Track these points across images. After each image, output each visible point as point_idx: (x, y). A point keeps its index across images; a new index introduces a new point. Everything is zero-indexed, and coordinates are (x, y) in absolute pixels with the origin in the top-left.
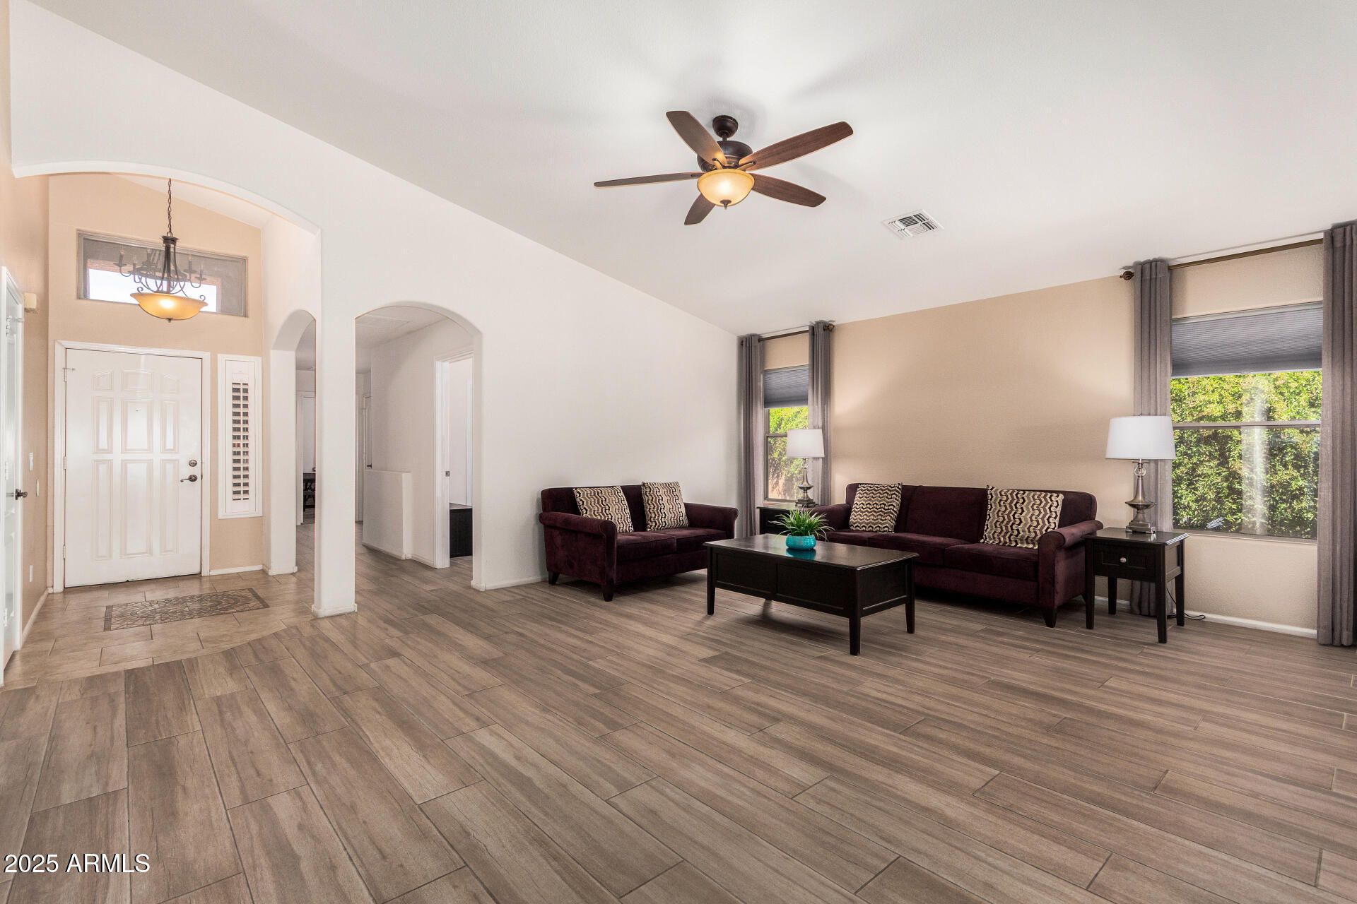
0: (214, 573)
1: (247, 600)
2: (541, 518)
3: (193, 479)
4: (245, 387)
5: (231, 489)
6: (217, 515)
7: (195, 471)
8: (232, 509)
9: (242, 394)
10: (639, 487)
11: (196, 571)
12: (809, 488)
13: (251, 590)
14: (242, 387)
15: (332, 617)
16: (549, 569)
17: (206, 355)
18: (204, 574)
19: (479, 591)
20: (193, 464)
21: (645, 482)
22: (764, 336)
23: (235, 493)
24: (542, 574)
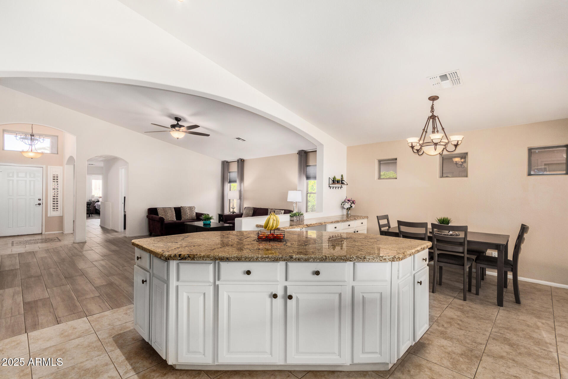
0: (46, 233)
1: (55, 239)
2: (147, 217)
3: (39, 204)
4: (57, 176)
5: (52, 207)
6: (47, 216)
7: (40, 202)
8: (52, 213)
9: (56, 178)
10: (180, 207)
11: (40, 232)
12: (234, 208)
13: (57, 238)
14: (56, 176)
15: (78, 243)
16: (149, 231)
17: (44, 166)
18: (43, 233)
19: (126, 237)
20: (40, 200)
21: (182, 206)
22: (229, 161)
23: (53, 209)
24: (148, 233)
